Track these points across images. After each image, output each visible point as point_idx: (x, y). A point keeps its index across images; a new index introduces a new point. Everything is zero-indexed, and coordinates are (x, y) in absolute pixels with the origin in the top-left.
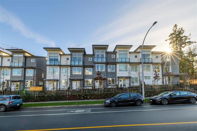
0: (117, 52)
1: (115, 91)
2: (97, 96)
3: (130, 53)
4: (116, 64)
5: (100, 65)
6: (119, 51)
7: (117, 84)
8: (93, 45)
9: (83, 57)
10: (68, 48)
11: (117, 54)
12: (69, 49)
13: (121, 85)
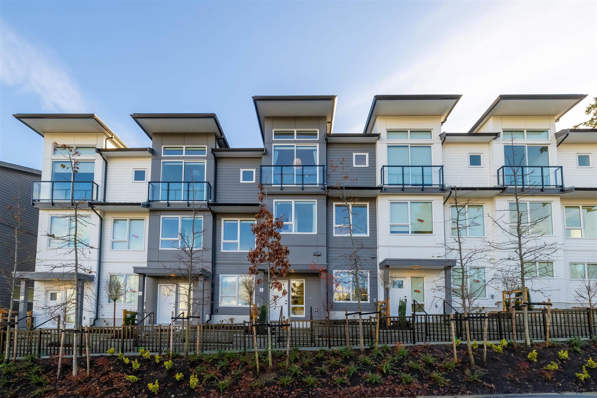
0: (378, 135)
1: (369, 337)
2: (256, 376)
3: (445, 138)
4: (373, 200)
5: (293, 202)
6: (389, 131)
7: (381, 298)
8: (257, 100)
9: (213, 161)
10: (136, 117)
11: (381, 148)
12: (141, 121)
13: (402, 308)
